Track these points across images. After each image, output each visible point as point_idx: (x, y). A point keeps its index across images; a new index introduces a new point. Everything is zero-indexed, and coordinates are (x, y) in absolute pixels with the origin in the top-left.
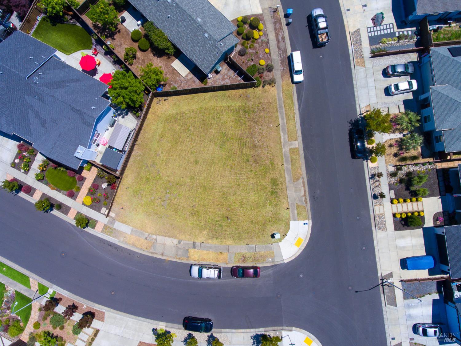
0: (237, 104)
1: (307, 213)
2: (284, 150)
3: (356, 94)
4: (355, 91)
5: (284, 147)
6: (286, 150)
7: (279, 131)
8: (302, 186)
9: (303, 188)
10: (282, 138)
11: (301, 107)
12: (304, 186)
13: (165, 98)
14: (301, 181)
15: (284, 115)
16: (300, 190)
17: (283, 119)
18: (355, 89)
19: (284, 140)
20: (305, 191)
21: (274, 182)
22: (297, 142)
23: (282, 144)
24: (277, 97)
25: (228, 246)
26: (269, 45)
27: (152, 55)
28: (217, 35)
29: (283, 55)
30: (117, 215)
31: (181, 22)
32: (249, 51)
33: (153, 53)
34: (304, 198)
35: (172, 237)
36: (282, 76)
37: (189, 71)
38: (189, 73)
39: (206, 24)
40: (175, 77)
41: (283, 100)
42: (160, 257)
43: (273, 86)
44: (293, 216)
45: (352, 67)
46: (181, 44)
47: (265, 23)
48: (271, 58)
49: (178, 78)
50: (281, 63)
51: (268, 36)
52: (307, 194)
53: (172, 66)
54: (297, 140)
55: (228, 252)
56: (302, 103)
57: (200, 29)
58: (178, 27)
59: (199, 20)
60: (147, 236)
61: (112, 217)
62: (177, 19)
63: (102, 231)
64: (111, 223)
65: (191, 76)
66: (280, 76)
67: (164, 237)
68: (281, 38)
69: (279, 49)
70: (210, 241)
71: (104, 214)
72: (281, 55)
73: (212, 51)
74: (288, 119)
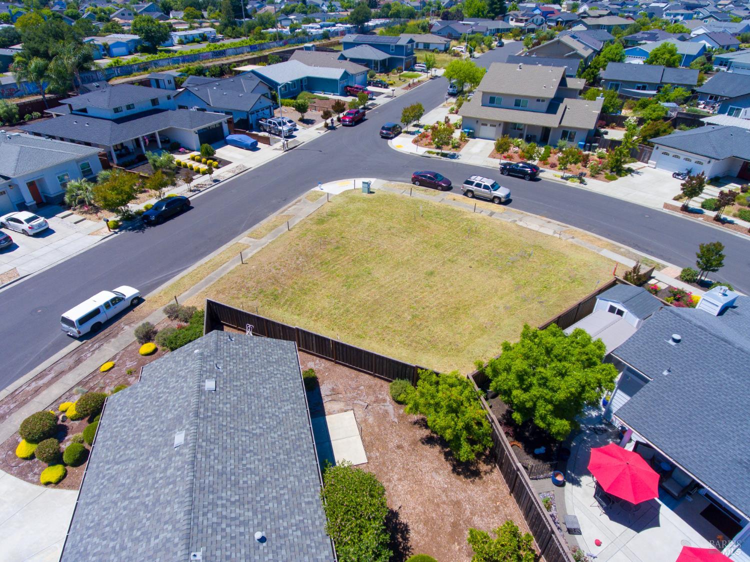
1: (310, 194)
2: (270, 241)
5: (265, 243)
6: (266, 240)
7: (250, 258)
9: (289, 209)
10: (255, 251)
12: (286, 210)
14: (284, 214)
19: (256, 248)
21: (320, 222)
22: (241, 242)
23: (263, 246)
25: (440, 202)
35: (526, 228)
37: (328, 418)
38: (330, 414)
41: (192, 287)
49: (371, 420)
53: (369, 458)
54: (238, 243)
57: (206, 410)
58: (263, 480)
60: (571, 239)
62: (240, 503)
67: (540, 231)
70: (465, 211)
74: (218, 265)
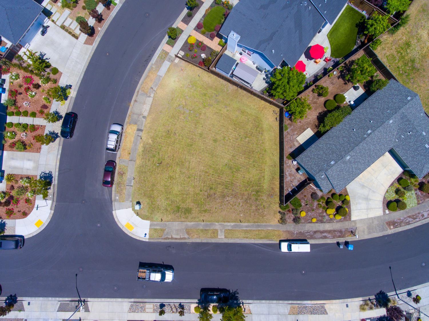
0: (266, 185)
1: (155, 238)
2: (217, 224)
3: (264, 301)
4: (266, 301)
5: (220, 224)
6: (217, 226)
7: (235, 222)
8: (181, 237)
9: (179, 237)
10: (229, 224)
11: (256, 246)
12: (181, 239)
13: (278, 119)
14: (186, 236)
15: (250, 229)
16: (177, 234)
17: (247, 227)
18: (268, 301)
19: (226, 225)
20: (176, 239)
21: (188, 211)
22: (223, 237)
23: (223, 223)
24: (268, 224)
25: (135, 161)
26: (318, 223)
27: (320, 111)
28: (332, 172)
29: (308, 235)
30: (176, 65)
31: (348, 140)
32: (316, 203)
33: (322, 112)
34: (170, 237)
35: (150, 111)
36: (288, 232)
37: (301, 143)
38: (300, 143)
39: (343, 164)
40: (297, 130)
41: (265, 229)
42: (133, 99)
43: (279, 221)
44: (155, 224)
45: (290, 302)
46: (327, 138)
47: (342, 221)
48: (307, 223)
49: (296, 133)
50: (301, 232)
51: (329, 222)
52: (174, 241)
53: (308, 128)
54: (225, 238)
55: (130, 160)
56: (260, 247)
57: (339, 158)
58: (343, 137)
59: (348, 158)
60: (154, 89)
61: (174, 60)
62: (351, 137)
63: (163, 50)
64: (169, 59)
65: (297, 145)
66: (289, 230)
67: (150, 104)
68: (325, 236)
69: (315, 232)
70: (142, 145)
71: (178, 53)
72: (309, 234)
73: (317, 166)
74: (246, 232)
